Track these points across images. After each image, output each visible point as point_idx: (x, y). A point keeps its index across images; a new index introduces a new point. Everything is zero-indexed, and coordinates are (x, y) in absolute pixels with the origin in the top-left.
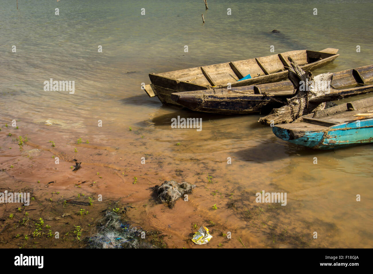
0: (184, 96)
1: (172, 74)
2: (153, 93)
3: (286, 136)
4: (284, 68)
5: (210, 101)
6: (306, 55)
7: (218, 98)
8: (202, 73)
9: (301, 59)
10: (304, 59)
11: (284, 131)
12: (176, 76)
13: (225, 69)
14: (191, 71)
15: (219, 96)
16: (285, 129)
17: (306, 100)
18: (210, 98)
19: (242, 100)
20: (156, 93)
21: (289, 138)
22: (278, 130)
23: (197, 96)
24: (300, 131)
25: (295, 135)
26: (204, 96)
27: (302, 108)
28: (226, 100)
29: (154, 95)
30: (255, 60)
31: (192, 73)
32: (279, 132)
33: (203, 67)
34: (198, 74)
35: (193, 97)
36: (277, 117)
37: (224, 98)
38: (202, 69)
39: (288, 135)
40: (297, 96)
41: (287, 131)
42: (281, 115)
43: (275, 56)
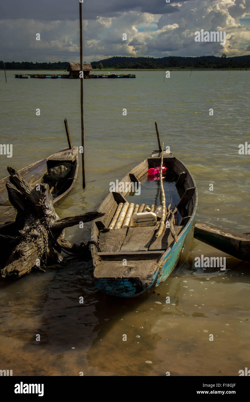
3: (129, 289)
11: (123, 281)
16: (123, 278)
17: (46, 227)
21: (135, 291)
22: (109, 283)
24: (148, 276)
25: (144, 284)
27: (47, 238)
32: (111, 286)
39: (133, 286)
40: (29, 225)
41: (129, 281)
42: (29, 258)
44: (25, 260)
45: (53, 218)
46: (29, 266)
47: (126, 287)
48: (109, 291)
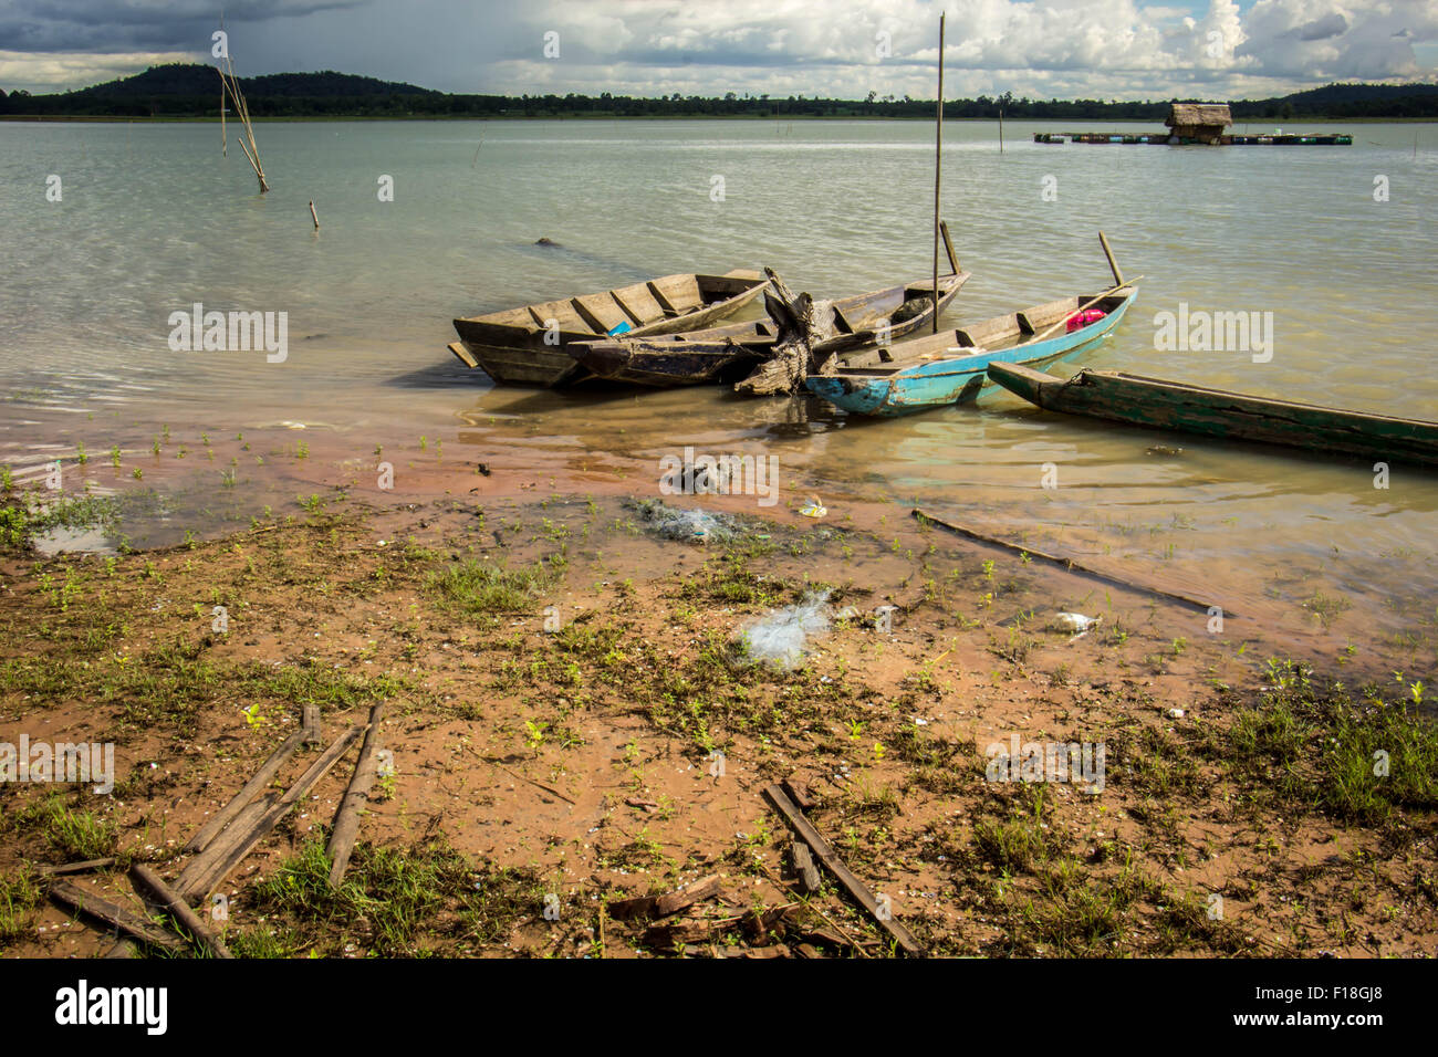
2: (473, 359)
3: (837, 390)
4: (663, 314)
5: (642, 356)
6: (696, 284)
7: (656, 350)
8: (533, 319)
9: (689, 295)
10: (694, 295)
11: (833, 381)
13: (567, 312)
14: (514, 315)
15: (655, 345)
17: (808, 347)
18: (642, 350)
20: (477, 358)
21: (843, 392)
22: (818, 382)
23: (620, 345)
25: (854, 385)
26: (631, 345)
27: (804, 363)
29: (476, 363)
30: (610, 294)
32: (820, 386)
35: (614, 348)
36: (767, 381)
37: (663, 350)
38: (531, 311)
39: (842, 386)
40: (789, 343)
41: (838, 381)
42: (772, 378)
43: (642, 287)
44: (767, 378)
45: (820, 337)
46: (772, 385)
47: (835, 388)
48: (818, 391)
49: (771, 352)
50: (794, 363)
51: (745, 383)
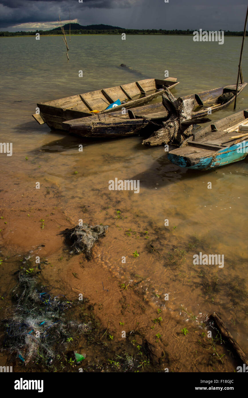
0: (75, 125)
1: (57, 102)
2: (43, 121)
3: (183, 163)
4: (140, 93)
5: (98, 128)
6: (155, 82)
7: (105, 124)
8: (81, 99)
9: (152, 86)
10: (154, 86)
11: (181, 158)
12: (60, 104)
13: (98, 95)
14: (72, 98)
15: (106, 122)
16: (181, 156)
17: (179, 122)
18: (98, 125)
19: (125, 124)
20: (45, 120)
21: (186, 165)
22: (173, 157)
23: (87, 124)
24: (196, 158)
25: (192, 162)
26: (93, 123)
27: (177, 130)
28: (112, 125)
29: (43, 123)
30: (120, 87)
31: (73, 100)
32: (174, 159)
33: (81, 95)
34: (78, 101)
35: (83, 125)
36: (158, 139)
37: (110, 124)
38: (80, 96)
39: (185, 162)
40: (171, 120)
41: (184, 159)
42: (161, 137)
43: (134, 84)
44: (158, 138)
45: (185, 118)
46: (160, 141)
47: (182, 162)
48: (173, 162)
49: (162, 124)
50: (172, 131)
51: (147, 140)
